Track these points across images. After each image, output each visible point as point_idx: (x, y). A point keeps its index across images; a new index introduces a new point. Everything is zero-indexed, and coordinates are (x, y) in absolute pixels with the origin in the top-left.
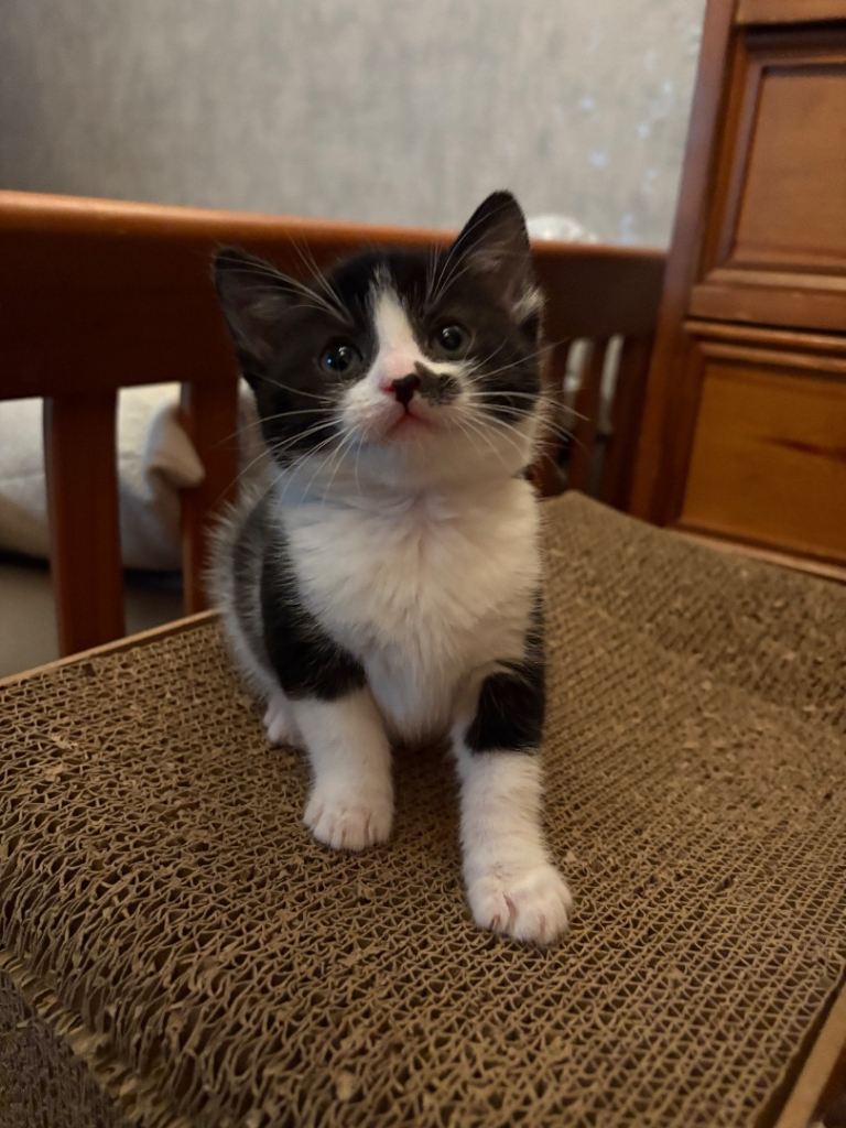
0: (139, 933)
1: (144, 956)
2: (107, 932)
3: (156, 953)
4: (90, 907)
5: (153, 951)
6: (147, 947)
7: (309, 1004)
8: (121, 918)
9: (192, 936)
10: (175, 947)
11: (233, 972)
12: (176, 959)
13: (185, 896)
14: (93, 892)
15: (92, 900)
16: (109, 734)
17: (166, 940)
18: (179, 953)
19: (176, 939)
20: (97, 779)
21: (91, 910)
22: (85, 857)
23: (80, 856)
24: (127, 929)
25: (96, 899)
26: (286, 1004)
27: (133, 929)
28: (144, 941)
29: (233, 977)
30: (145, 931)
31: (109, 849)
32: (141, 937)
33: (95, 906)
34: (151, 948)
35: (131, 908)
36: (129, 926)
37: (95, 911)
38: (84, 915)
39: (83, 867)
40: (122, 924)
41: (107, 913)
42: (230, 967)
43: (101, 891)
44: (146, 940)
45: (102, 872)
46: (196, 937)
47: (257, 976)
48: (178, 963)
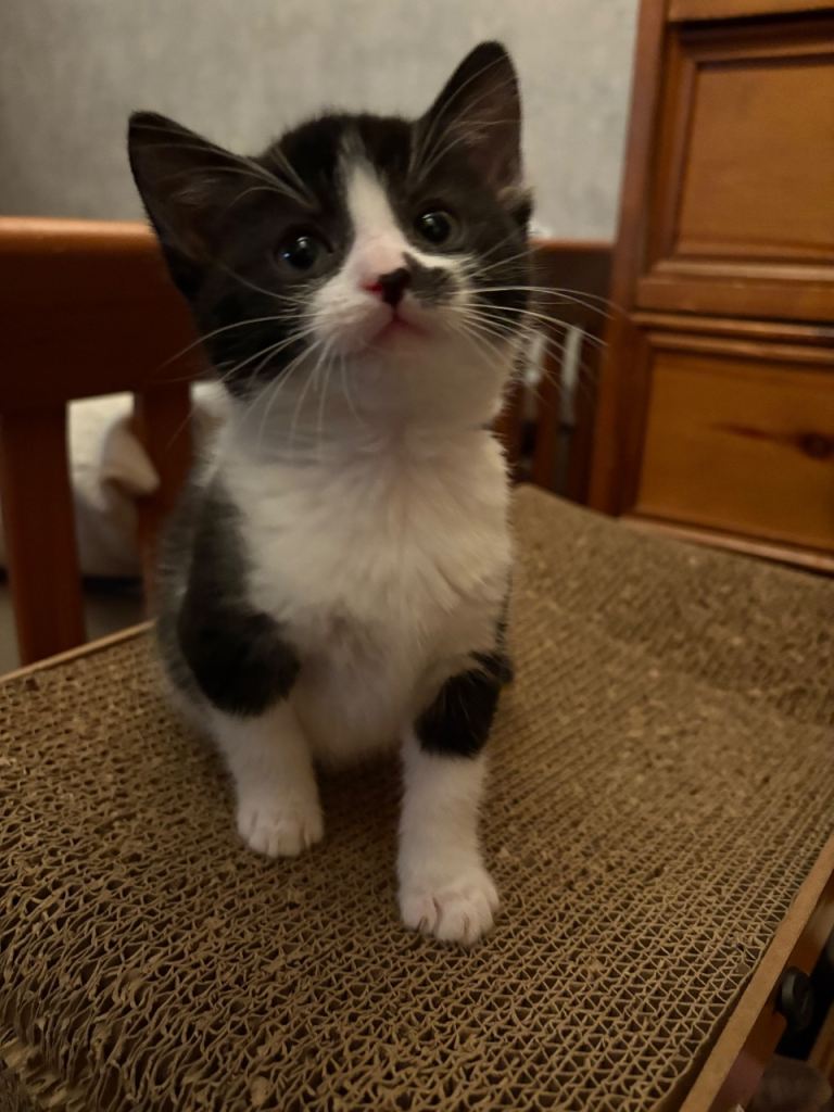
0: (66, 948)
1: (71, 970)
2: (36, 946)
3: (81, 967)
4: (20, 923)
5: (79, 965)
6: (74, 961)
7: (228, 1011)
8: (50, 933)
9: (117, 949)
10: (100, 960)
11: (156, 983)
12: (101, 972)
13: (114, 908)
14: (23, 908)
15: (22, 916)
16: (49, 748)
17: (92, 954)
18: (104, 966)
19: (102, 952)
20: (34, 794)
21: (21, 926)
22: (16, 873)
23: (12, 873)
24: (55, 944)
25: (26, 915)
26: (206, 1013)
27: (61, 944)
28: (71, 955)
29: (155, 989)
30: (72, 946)
31: (41, 864)
32: (68, 951)
33: (25, 922)
34: (77, 962)
35: (60, 923)
36: (57, 942)
37: (25, 927)
38: (14, 932)
39: (15, 883)
40: (50, 939)
41: (36, 928)
42: (153, 978)
43: (31, 907)
44: (74, 954)
45: (33, 887)
46: (122, 949)
47: (179, 986)
48: (103, 975)
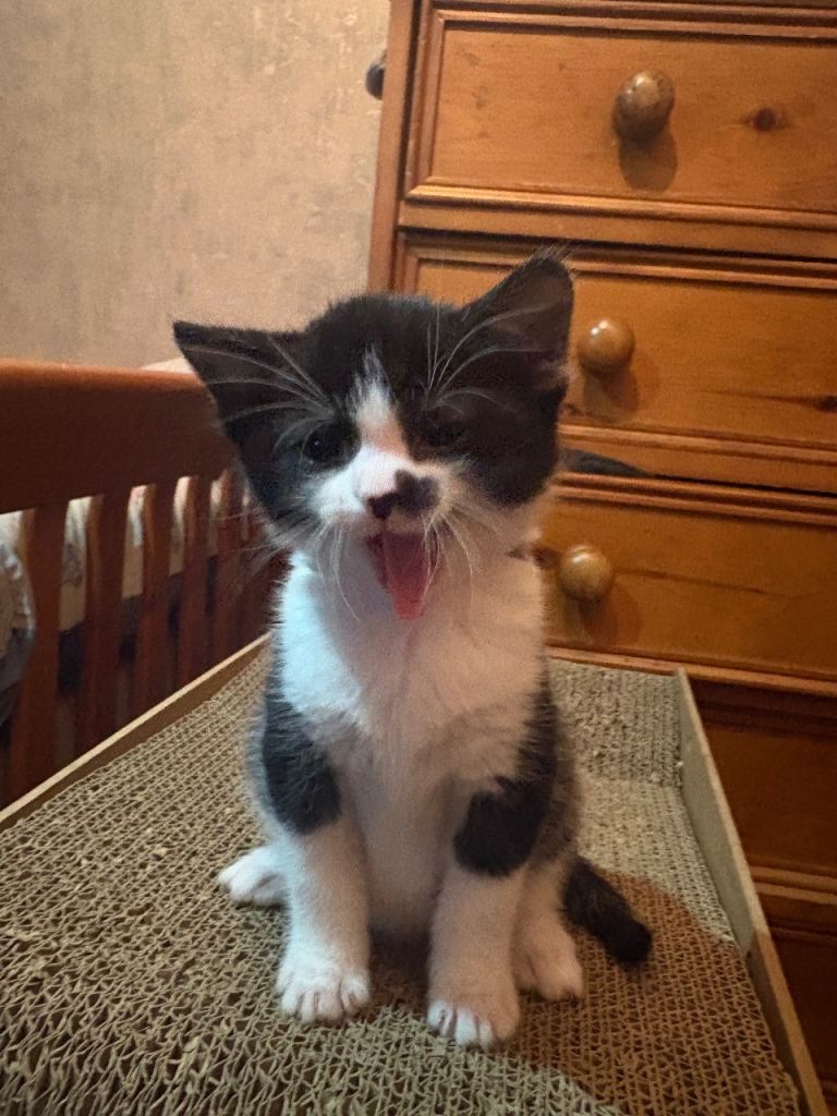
0: (240, 1094)
2: (202, 1106)
3: (269, 1106)
4: (169, 1089)
6: (256, 1104)
7: (440, 1095)
8: (212, 1087)
9: (296, 1078)
10: (285, 1093)
11: (357, 1095)
12: (294, 1104)
13: (263, 1045)
14: (164, 1073)
15: (167, 1082)
16: (59, 914)
17: (273, 1092)
19: (282, 1086)
20: (83, 962)
21: (171, 1092)
22: (133, 1042)
23: (128, 1044)
24: (225, 1096)
25: (171, 1079)
26: (423, 1103)
27: (232, 1093)
28: (250, 1101)
29: (360, 1100)
30: (246, 1092)
31: (151, 1026)
32: (244, 1097)
33: (175, 1087)
34: (261, 1104)
35: (217, 1074)
36: (226, 1092)
37: (177, 1090)
38: (165, 1099)
39: (139, 1052)
40: (216, 1092)
41: (190, 1090)
42: (351, 1092)
43: (172, 1069)
44: (253, 1096)
45: (163, 1051)
46: (302, 1077)
47: (380, 1088)
48: (297, 1106)
